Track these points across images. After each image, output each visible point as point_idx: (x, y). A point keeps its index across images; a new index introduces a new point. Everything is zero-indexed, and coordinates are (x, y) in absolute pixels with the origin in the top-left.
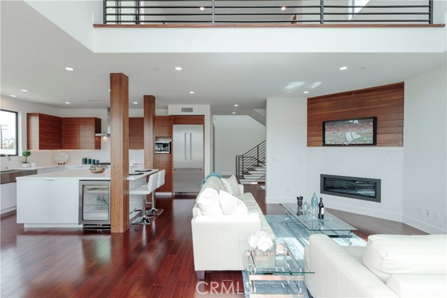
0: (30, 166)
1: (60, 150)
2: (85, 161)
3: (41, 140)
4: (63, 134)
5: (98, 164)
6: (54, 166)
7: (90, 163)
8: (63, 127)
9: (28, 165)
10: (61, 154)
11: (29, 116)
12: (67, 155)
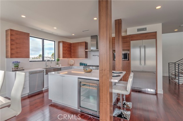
0: (59, 66)
1: (71, 59)
2: (81, 64)
3: (63, 54)
4: (72, 51)
5: (86, 66)
6: (68, 66)
7: (83, 65)
8: (72, 47)
9: (58, 65)
10: (71, 61)
11: (59, 42)
12: (73, 61)
